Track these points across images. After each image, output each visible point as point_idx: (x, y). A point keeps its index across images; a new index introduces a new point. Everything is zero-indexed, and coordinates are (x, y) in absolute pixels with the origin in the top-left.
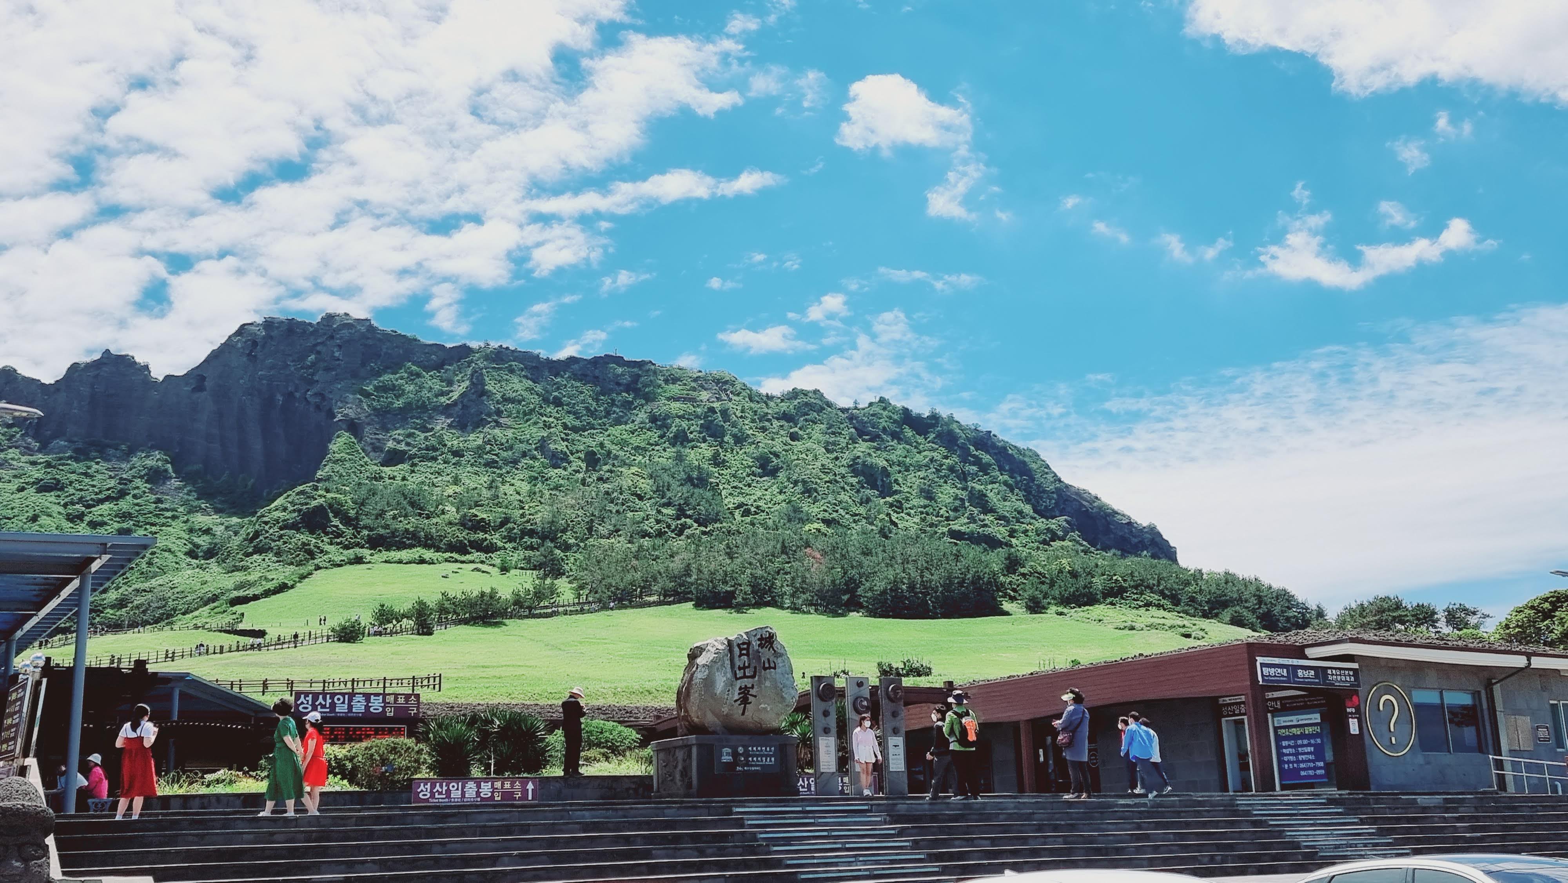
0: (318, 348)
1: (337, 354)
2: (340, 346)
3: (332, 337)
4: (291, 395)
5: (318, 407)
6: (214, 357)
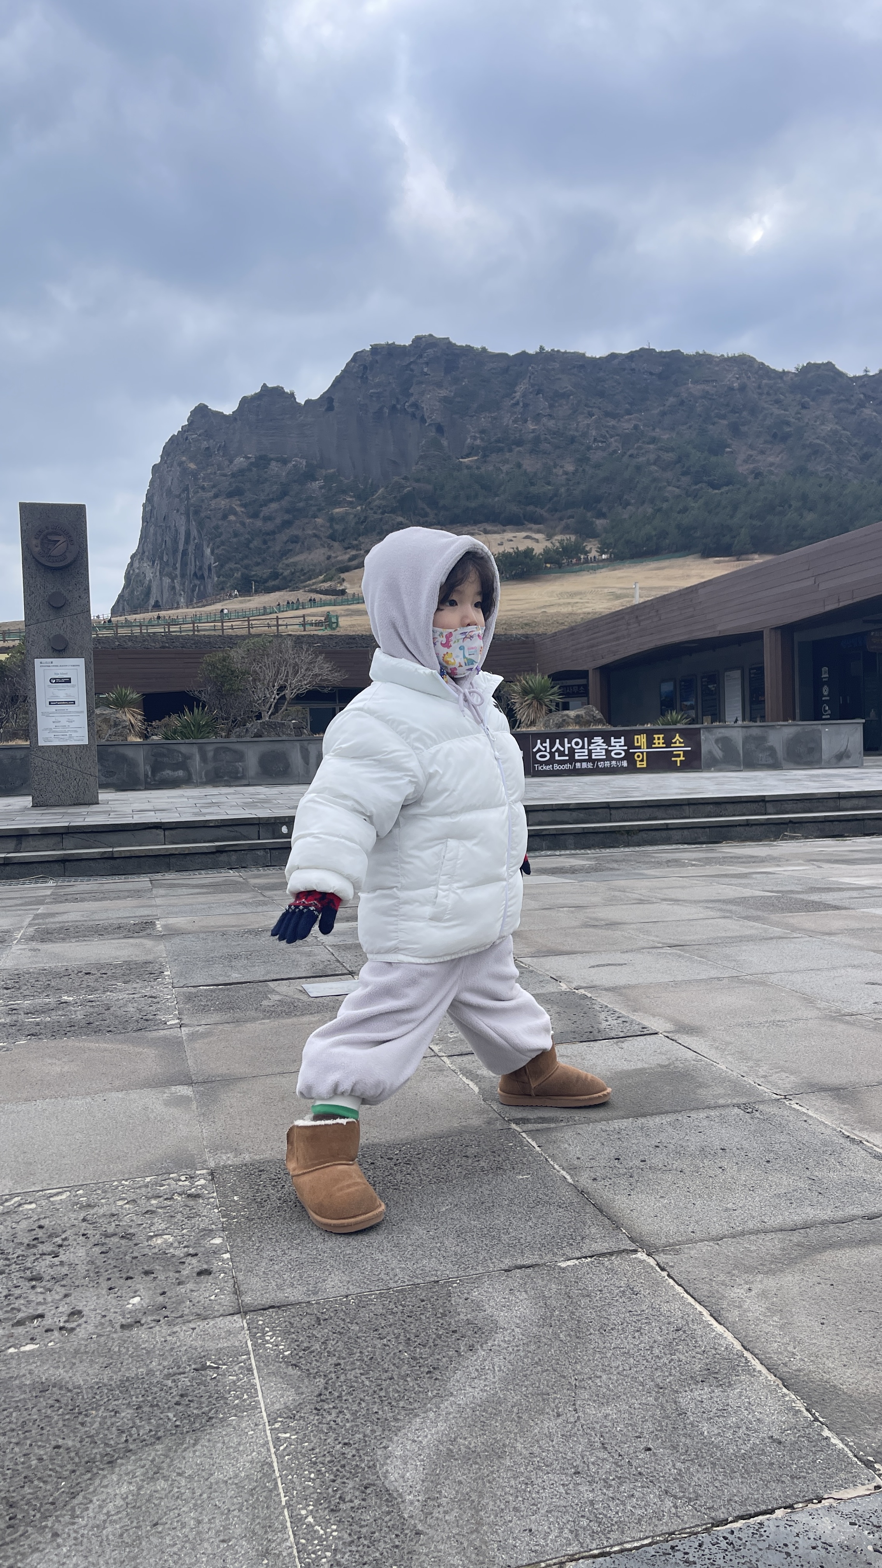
0: (412, 366)
1: (425, 370)
2: (427, 364)
3: (421, 355)
4: (394, 407)
5: (413, 415)
6: (338, 381)
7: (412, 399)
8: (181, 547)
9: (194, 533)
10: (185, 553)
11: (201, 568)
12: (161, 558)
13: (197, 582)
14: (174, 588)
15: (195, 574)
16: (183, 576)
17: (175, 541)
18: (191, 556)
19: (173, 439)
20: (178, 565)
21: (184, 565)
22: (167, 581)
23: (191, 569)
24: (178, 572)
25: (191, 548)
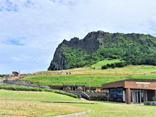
3: (99, 34)
4: (94, 41)
5: (97, 42)
6: (86, 37)
7: (97, 40)
8: (61, 60)
9: (63, 58)
10: (61, 61)
11: (64, 63)
12: (57, 62)
13: (63, 65)
14: (59, 66)
15: (63, 64)
16: (61, 64)
17: (60, 59)
18: (62, 62)
19: (60, 44)
20: (60, 63)
21: (61, 63)
22: (58, 65)
23: (62, 63)
24: (60, 64)
25: (62, 60)
